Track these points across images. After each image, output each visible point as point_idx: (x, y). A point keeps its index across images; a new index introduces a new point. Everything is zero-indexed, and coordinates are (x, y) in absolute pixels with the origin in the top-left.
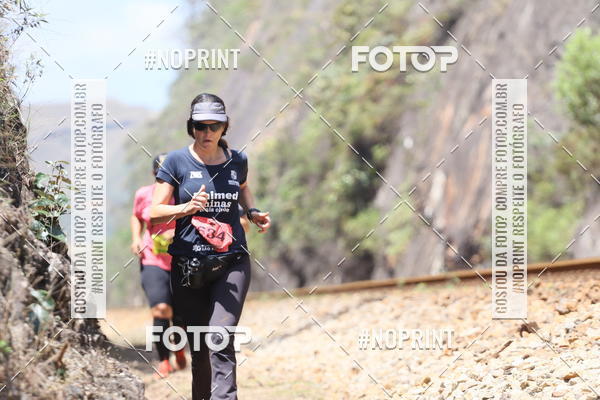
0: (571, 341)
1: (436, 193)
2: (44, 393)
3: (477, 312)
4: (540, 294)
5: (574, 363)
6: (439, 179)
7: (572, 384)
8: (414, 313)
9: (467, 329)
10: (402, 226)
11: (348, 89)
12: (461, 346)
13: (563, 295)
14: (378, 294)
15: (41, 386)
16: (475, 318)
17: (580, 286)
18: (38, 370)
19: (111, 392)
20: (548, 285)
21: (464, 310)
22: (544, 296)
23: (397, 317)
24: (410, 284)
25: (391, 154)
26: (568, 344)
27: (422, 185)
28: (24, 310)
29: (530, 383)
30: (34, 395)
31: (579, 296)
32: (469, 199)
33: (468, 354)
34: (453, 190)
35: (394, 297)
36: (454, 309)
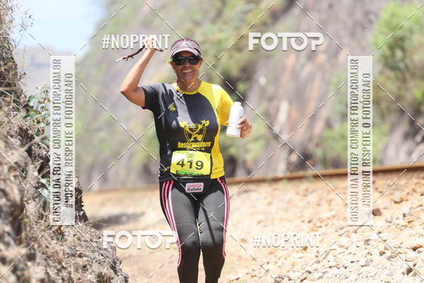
0: (409, 222)
1: (282, 117)
2: (50, 251)
3: (331, 201)
4: (377, 189)
5: (417, 237)
6: (284, 107)
7: (419, 252)
8: (283, 200)
9: (325, 213)
10: (256, 139)
11: (219, 42)
12: (323, 224)
13: (395, 190)
14: (252, 187)
15: (47, 247)
16: (330, 205)
17: (406, 183)
18: (46, 235)
19: (93, 252)
20: (382, 182)
21: (320, 199)
22: (380, 190)
23: (270, 204)
24: (276, 180)
25: (250, 88)
26: (407, 224)
27: (272, 111)
28: (36, 193)
29: (386, 251)
30: (43, 253)
31: (407, 190)
32: (305, 122)
33: (330, 230)
34: (295, 114)
35: (265, 189)
36: (312, 198)
